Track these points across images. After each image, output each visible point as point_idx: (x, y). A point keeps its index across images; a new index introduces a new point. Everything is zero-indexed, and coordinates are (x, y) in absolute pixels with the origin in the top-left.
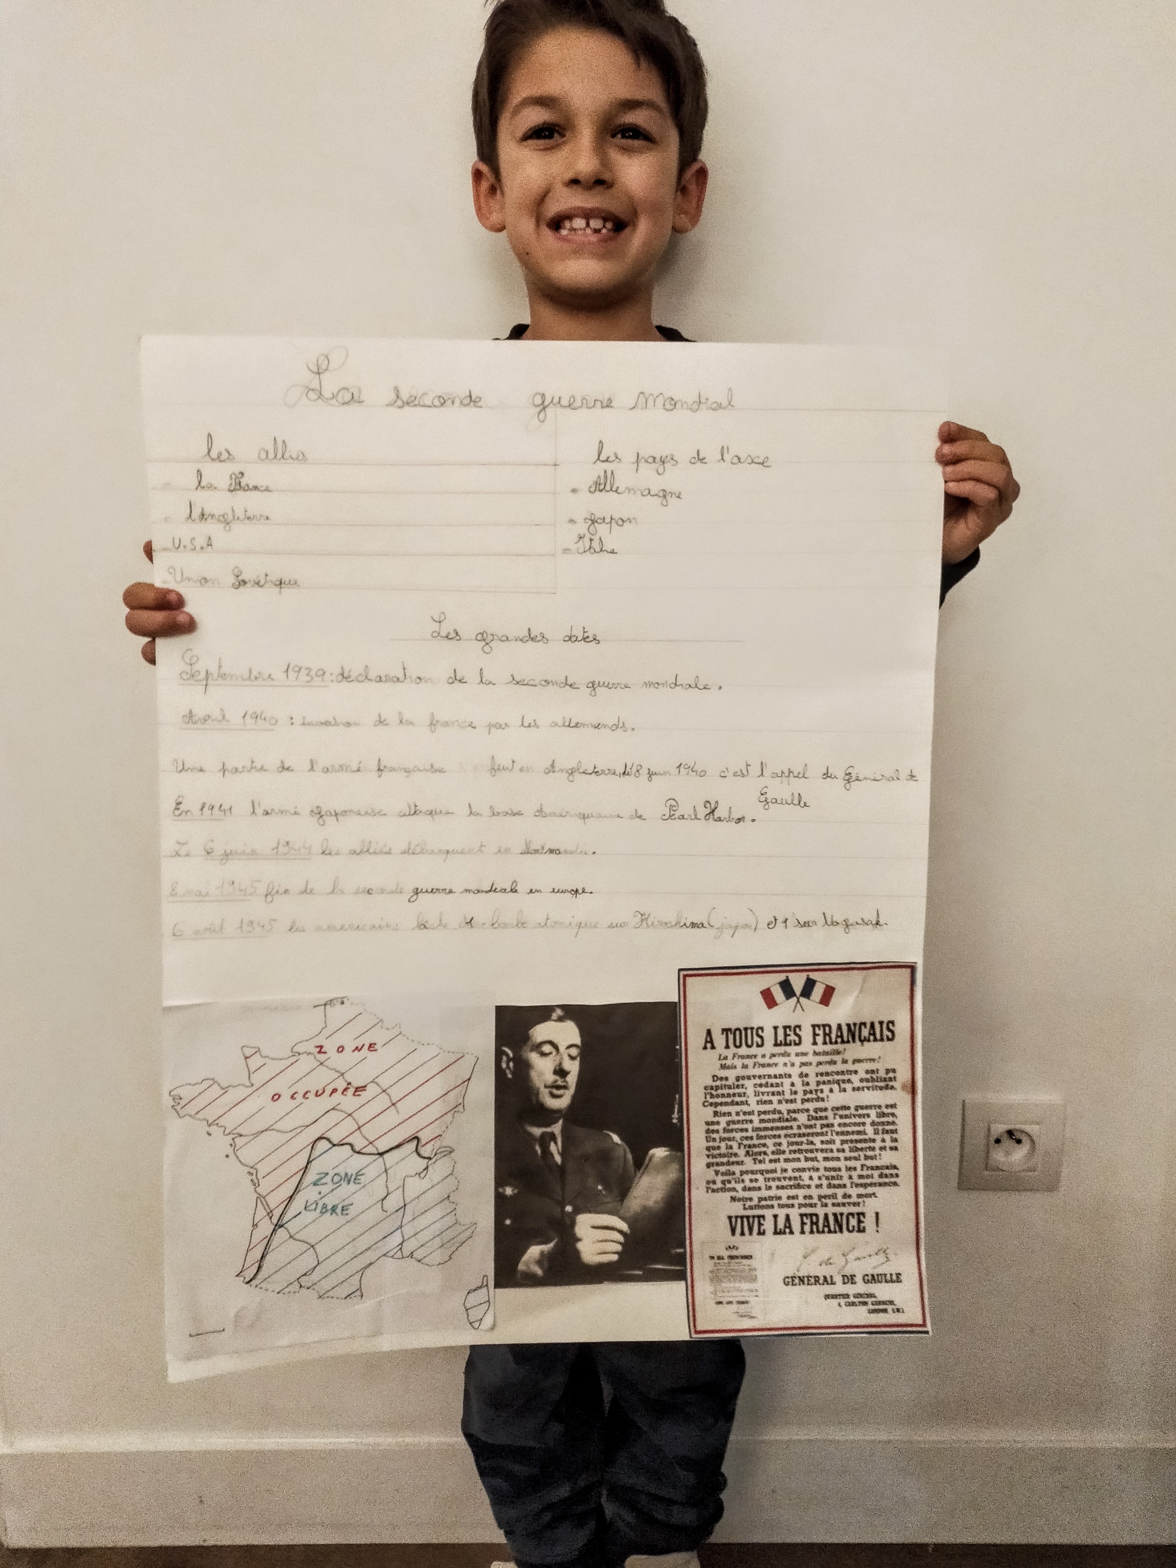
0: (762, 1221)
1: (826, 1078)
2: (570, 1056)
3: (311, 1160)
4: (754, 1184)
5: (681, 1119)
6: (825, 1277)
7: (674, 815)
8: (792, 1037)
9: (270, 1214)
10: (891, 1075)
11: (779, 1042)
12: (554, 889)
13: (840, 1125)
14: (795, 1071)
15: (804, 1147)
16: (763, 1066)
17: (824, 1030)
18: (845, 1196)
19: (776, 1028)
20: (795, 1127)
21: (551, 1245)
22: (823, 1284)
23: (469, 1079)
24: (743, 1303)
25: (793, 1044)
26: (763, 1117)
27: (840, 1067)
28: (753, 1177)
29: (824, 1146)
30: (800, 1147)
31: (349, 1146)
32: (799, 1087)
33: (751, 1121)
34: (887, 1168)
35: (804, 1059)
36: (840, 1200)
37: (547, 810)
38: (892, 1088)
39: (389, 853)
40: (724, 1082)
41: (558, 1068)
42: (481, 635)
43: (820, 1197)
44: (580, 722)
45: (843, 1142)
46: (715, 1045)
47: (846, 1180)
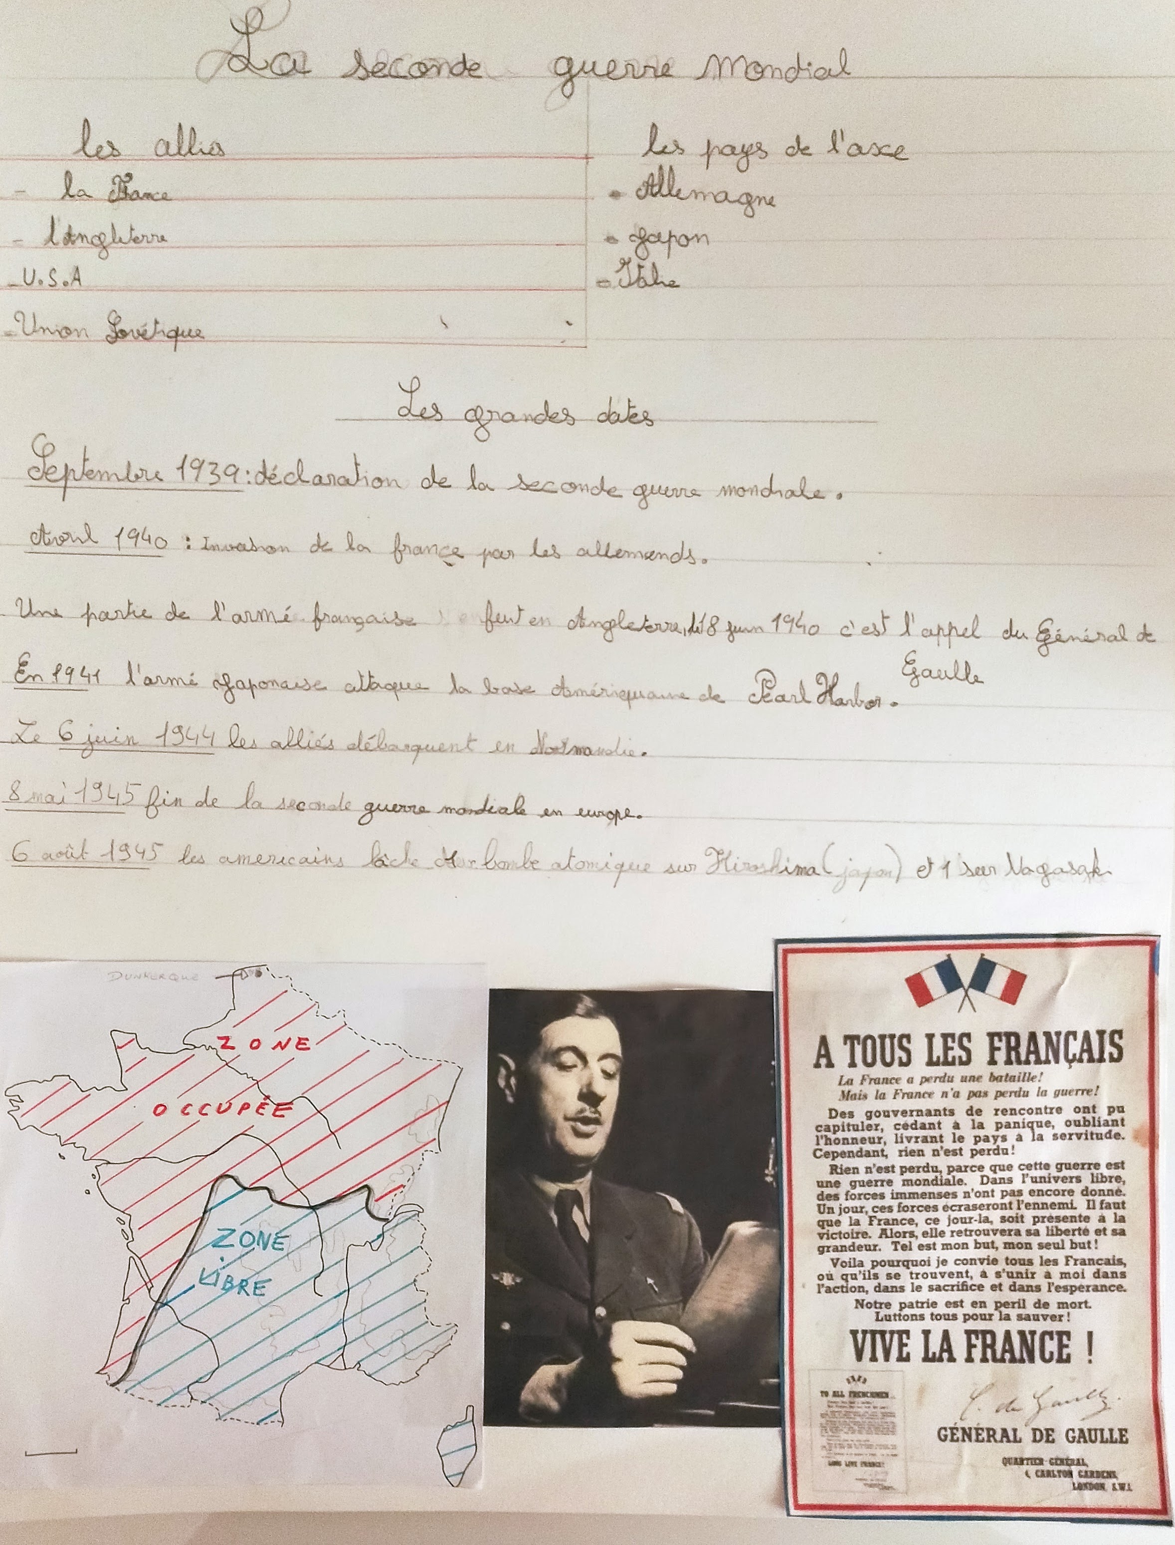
0: (905, 1340)
1: (1011, 1119)
2: (604, 1072)
3: (209, 1207)
4: (893, 1282)
5: (778, 1176)
6: (1004, 1431)
7: (769, 695)
8: (957, 1052)
9: (148, 1284)
10: (1117, 1116)
11: (935, 1059)
12: (581, 810)
13: (1031, 1193)
14: (961, 1105)
15: (975, 1226)
16: (910, 1096)
17: (1008, 1042)
18: (1038, 1304)
19: (930, 1037)
20: (960, 1195)
21: (574, 1365)
22: (1002, 1441)
23: (448, 1102)
24: (873, 1465)
25: (957, 1061)
26: (908, 1176)
27: (1034, 1101)
28: (893, 1270)
29: (1007, 1226)
30: (969, 1226)
31: (266, 1191)
32: (967, 1131)
33: (890, 1183)
34: (1108, 1262)
35: (975, 1087)
36: (1031, 1310)
37: (571, 685)
38: (1117, 1136)
39: (330, 748)
40: (847, 1120)
41: (585, 1090)
42: (472, 413)
43: (998, 1305)
44: (623, 549)
45: (1036, 1220)
46: (834, 1061)
47: (1040, 1280)
